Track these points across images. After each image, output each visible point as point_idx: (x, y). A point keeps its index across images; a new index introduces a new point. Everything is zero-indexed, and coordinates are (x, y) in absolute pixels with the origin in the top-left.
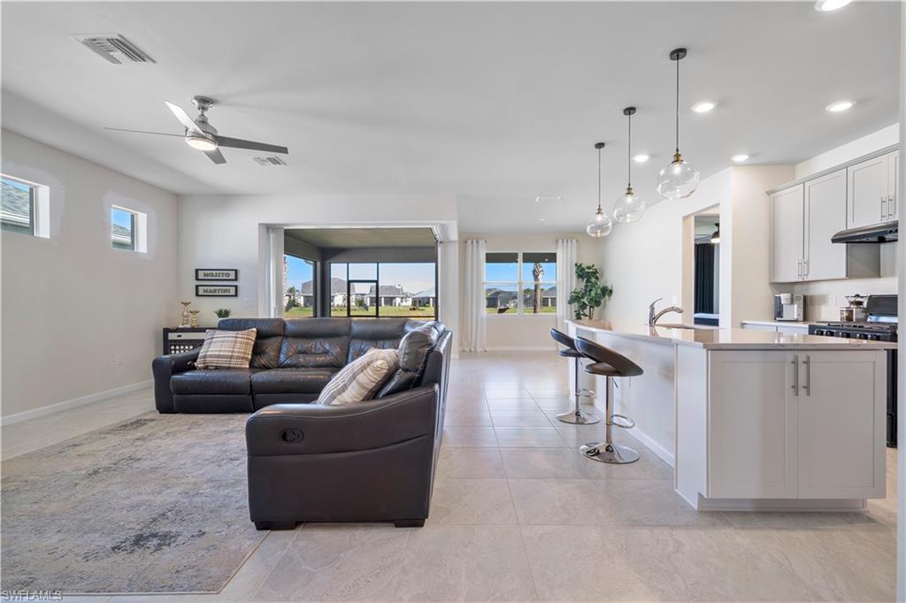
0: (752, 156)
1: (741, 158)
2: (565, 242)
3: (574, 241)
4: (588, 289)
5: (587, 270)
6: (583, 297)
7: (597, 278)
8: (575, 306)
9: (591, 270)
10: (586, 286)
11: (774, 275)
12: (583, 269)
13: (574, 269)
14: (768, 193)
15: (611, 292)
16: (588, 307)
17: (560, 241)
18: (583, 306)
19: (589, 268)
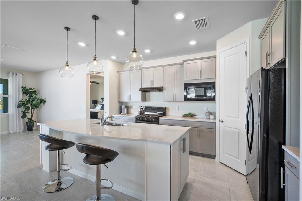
0: (117, 58)
1: (114, 57)
2: (15, 74)
3: (21, 75)
4: (31, 100)
5: (30, 90)
6: (28, 104)
7: (36, 95)
8: (22, 108)
9: (32, 91)
10: (29, 98)
11: (120, 99)
12: (27, 90)
13: (21, 89)
14: (118, 72)
15: (45, 101)
16: (31, 109)
17: (11, 74)
18: (28, 108)
19: (31, 89)
